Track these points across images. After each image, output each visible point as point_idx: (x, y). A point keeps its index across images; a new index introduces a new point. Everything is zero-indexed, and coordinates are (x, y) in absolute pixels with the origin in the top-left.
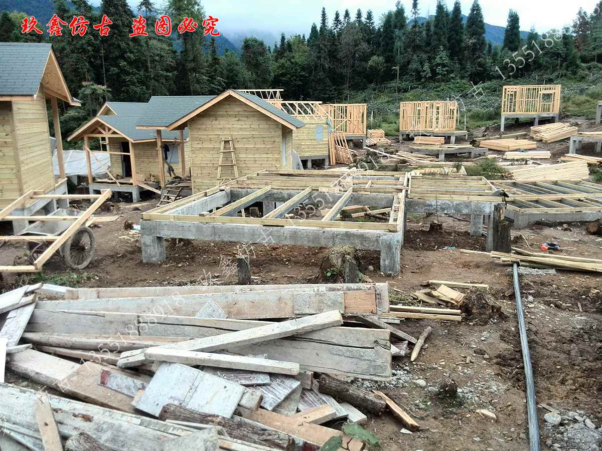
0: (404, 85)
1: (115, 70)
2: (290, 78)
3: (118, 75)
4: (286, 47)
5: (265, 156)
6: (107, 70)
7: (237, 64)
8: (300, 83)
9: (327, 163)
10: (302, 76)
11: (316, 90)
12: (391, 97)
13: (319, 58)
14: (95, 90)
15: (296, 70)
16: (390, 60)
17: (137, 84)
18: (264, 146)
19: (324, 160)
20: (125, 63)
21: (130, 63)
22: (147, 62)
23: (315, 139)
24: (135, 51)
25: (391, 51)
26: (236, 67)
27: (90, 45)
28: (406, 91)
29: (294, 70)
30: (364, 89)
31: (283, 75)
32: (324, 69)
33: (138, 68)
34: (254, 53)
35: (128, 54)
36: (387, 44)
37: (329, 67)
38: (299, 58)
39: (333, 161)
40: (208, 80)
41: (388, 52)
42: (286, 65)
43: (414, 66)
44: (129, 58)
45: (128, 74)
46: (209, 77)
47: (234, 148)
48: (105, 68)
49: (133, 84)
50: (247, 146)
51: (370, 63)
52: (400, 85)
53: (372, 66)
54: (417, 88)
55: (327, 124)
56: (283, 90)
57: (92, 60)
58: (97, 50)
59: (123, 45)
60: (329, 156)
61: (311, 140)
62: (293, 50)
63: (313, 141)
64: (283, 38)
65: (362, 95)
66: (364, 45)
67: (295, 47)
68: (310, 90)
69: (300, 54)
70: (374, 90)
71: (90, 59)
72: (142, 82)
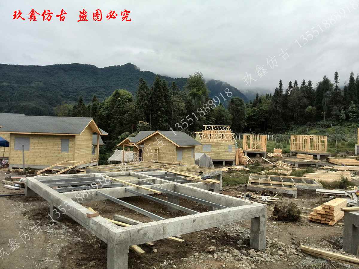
0: (328, 123)
1: (155, 115)
2: (258, 118)
3: (156, 118)
4: (258, 100)
5: (170, 156)
6: (152, 116)
7: (223, 111)
8: (264, 120)
9: (234, 164)
10: (265, 116)
11: (273, 124)
12: (319, 130)
13: (276, 107)
14: (144, 124)
15: (262, 113)
16: (320, 108)
17: (164, 122)
18: (169, 152)
19: (232, 162)
20: (160, 112)
21: (163, 112)
22: (171, 112)
23: (227, 152)
24: (166, 107)
25: (321, 103)
26: (223, 113)
27: (145, 105)
28: (329, 126)
29: (261, 113)
30: (304, 124)
31: (254, 116)
32: (279, 113)
33: (166, 114)
34: (236, 105)
35: (162, 109)
36: (319, 99)
37: (282, 112)
38: (265, 107)
39: (238, 163)
40: (206, 119)
41: (320, 104)
42: (257, 111)
43: (334, 112)
44: (162, 110)
45: (161, 117)
46: (206, 117)
47: (159, 152)
48: (151, 115)
49: (162, 122)
50: (163, 152)
51: (307, 110)
52: (326, 123)
53: (307, 112)
54: (336, 125)
55: (235, 144)
56: (231, 126)
57: (146, 111)
58: (148, 107)
59: (160, 104)
60: (235, 160)
61: (226, 151)
62: (262, 103)
63: (226, 152)
64: (257, 96)
65: (301, 128)
66: (305, 100)
67: (263, 101)
68: (269, 124)
69: (266, 104)
70: (310, 125)
71: (145, 110)
72: (166, 121)
